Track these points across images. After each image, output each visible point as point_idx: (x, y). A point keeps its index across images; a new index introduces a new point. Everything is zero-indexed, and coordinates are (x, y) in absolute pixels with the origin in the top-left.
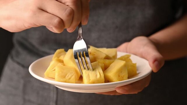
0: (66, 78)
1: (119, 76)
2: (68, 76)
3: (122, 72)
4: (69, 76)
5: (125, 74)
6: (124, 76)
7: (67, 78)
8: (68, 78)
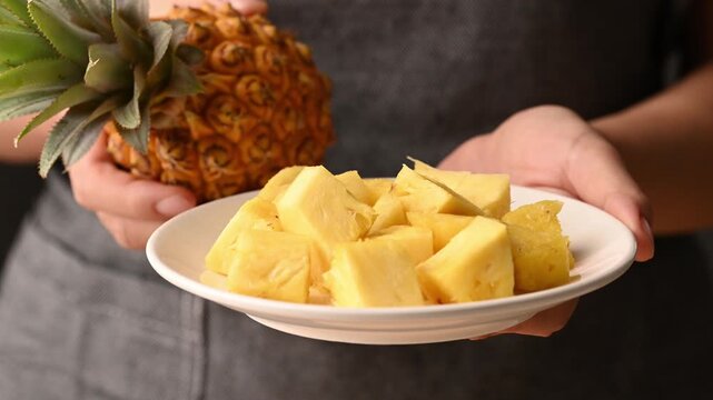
0: (271, 280)
1: (478, 283)
2: (278, 274)
3: (488, 266)
4: (282, 270)
5: (503, 275)
6: (497, 283)
7: (274, 278)
8: (278, 280)
